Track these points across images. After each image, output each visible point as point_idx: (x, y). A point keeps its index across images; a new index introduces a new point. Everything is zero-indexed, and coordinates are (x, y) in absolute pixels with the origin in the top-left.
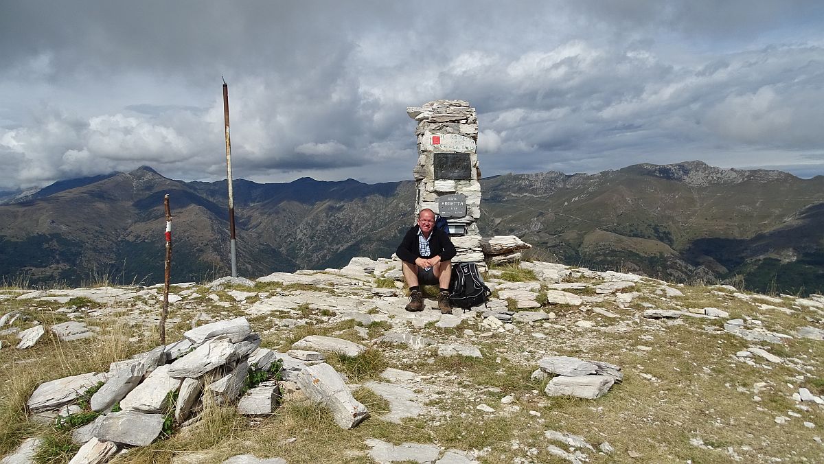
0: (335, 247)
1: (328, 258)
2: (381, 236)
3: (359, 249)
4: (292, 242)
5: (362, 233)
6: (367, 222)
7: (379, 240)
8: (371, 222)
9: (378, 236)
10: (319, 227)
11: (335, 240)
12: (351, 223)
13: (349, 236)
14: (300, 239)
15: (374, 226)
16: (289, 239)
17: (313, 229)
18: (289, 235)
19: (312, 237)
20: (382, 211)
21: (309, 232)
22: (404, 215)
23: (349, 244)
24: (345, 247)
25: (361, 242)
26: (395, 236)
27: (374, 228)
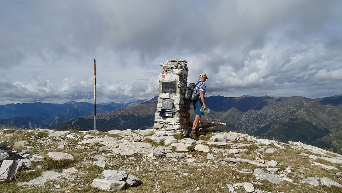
0: (259, 125)
1: (256, 130)
2: (281, 122)
3: (271, 127)
4: (240, 122)
5: (272, 120)
6: (274, 115)
7: (280, 123)
8: (276, 115)
9: (280, 121)
10: (252, 116)
11: (259, 122)
12: (266, 115)
13: (266, 121)
14: (244, 121)
15: (278, 117)
16: (239, 121)
17: (249, 117)
18: (239, 119)
19: (249, 121)
20: (282, 110)
21: (247, 118)
22: (293, 112)
23: (266, 124)
24: (264, 125)
25: (271, 123)
26: (288, 122)
27: (278, 118)
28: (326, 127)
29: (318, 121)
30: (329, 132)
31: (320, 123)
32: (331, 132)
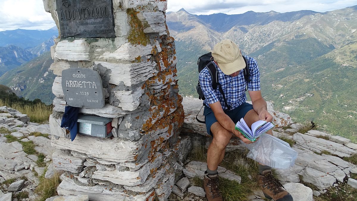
0: (262, 44)
1: (258, 49)
3: (274, 45)
4: (242, 42)
5: (276, 38)
6: (279, 32)
9: (284, 39)
10: (255, 35)
11: (262, 41)
12: (271, 33)
13: (269, 39)
14: (246, 41)
18: (241, 38)
19: (251, 40)
20: (287, 27)
21: (250, 37)
22: (299, 28)
24: (267, 44)
25: (275, 42)
26: (293, 39)
27: (282, 35)
28: (331, 43)
29: (324, 36)
30: (334, 48)
31: (326, 40)
32: (335, 48)
